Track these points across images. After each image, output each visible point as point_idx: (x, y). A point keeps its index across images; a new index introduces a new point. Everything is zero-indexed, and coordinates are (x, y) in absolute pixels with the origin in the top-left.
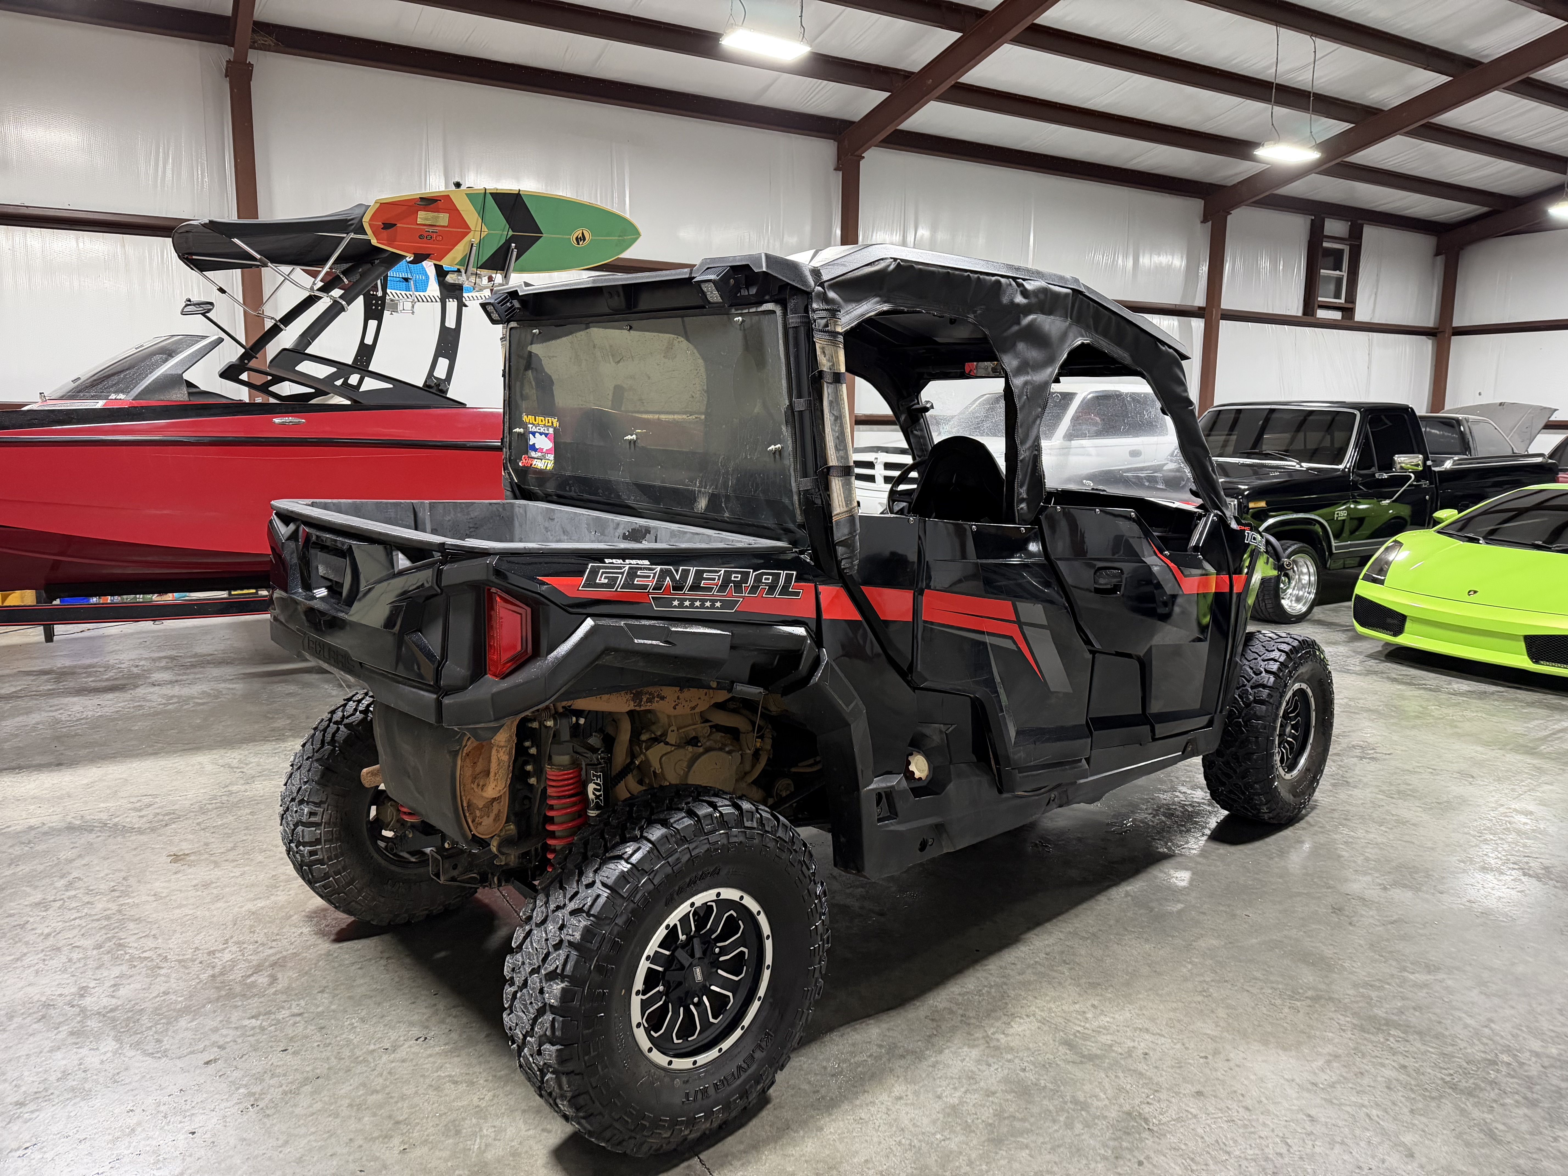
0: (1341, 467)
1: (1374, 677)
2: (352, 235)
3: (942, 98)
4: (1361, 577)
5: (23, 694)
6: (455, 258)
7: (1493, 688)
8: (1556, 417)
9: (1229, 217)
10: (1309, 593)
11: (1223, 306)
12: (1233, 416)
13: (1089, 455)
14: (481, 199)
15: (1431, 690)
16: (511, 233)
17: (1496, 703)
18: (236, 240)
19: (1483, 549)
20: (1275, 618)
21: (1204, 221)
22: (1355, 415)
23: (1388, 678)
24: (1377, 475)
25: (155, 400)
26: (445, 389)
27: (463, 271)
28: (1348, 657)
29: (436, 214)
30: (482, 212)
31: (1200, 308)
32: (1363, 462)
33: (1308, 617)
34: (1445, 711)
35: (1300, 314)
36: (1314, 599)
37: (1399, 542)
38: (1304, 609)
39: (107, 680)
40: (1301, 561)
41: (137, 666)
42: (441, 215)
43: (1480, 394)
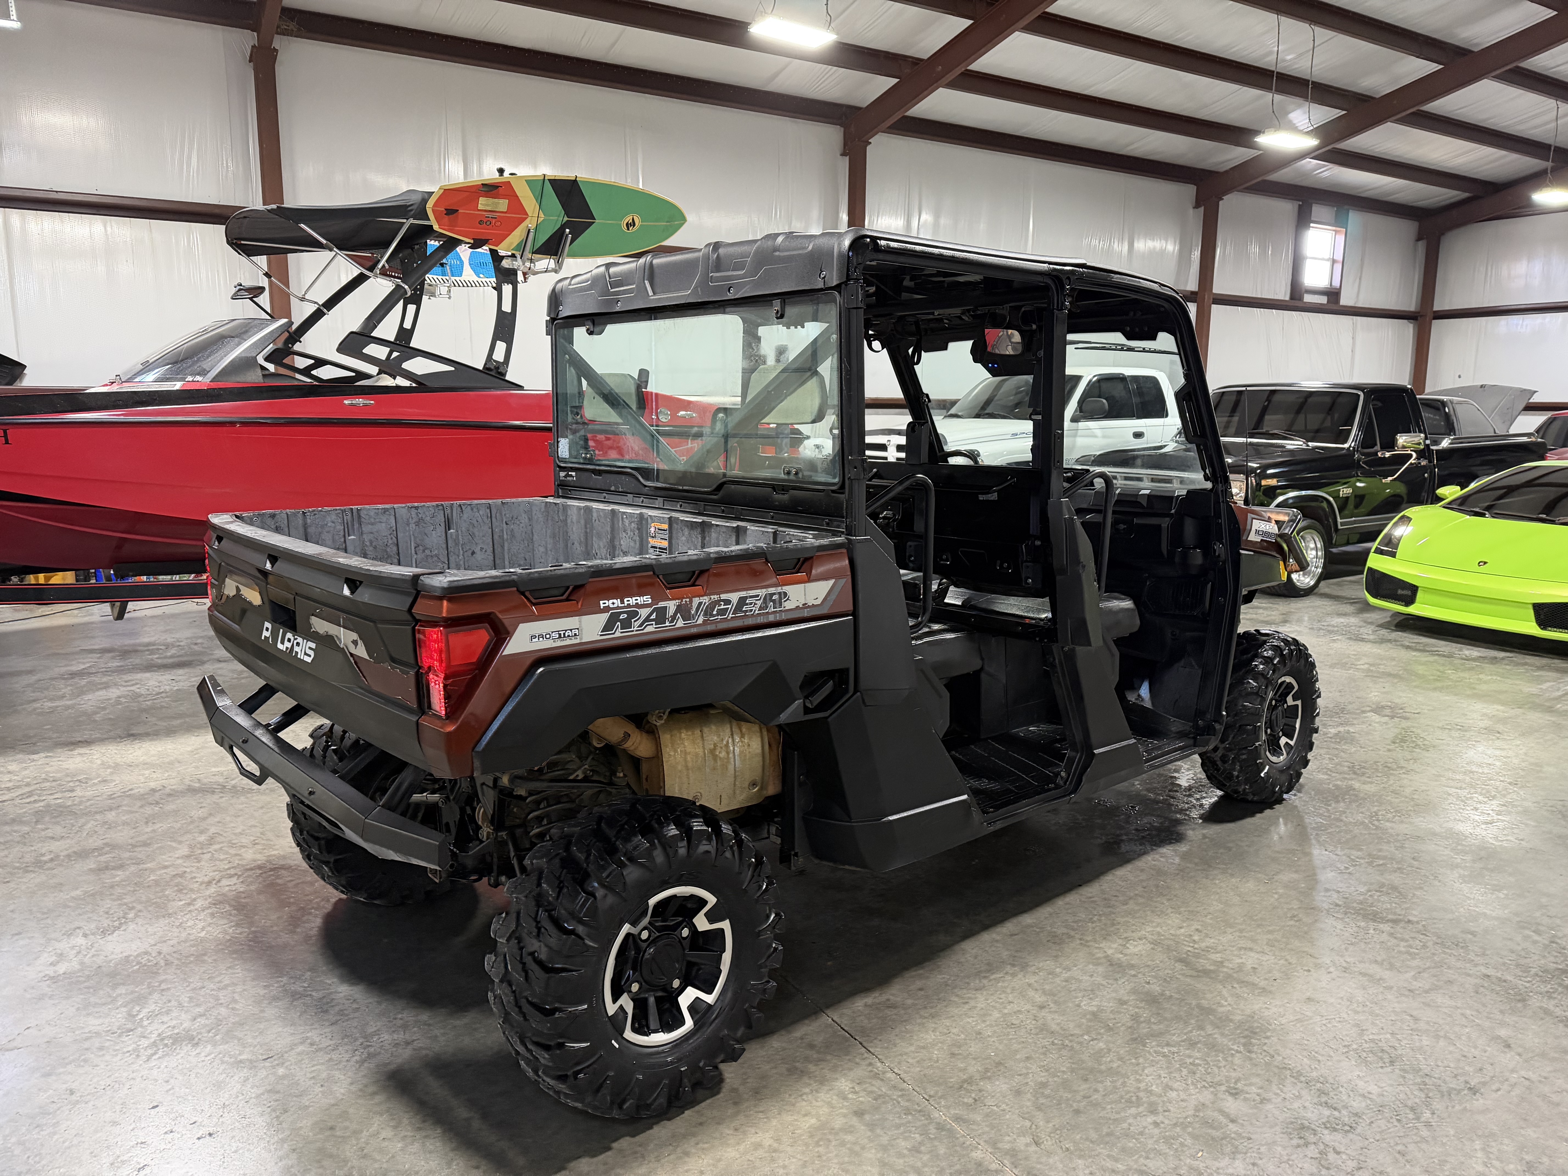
0: (1346, 446)
1: (1389, 645)
2: (412, 221)
3: (952, 85)
4: (1373, 550)
5: (93, 670)
6: (512, 243)
7: (1502, 654)
8: (1536, 399)
9: (1221, 203)
10: (1317, 568)
11: (1214, 291)
12: (1234, 398)
13: (1096, 436)
14: (538, 185)
15: (1444, 656)
16: (566, 219)
17: (1508, 667)
18: (302, 226)
19: (1488, 522)
20: (1286, 592)
21: (1197, 206)
22: (1359, 396)
23: (1402, 646)
24: (1379, 454)
25: (233, 382)
26: (504, 372)
27: (519, 257)
28: (1360, 627)
29: (496, 200)
30: (540, 199)
31: (1192, 293)
32: (1367, 442)
33: (1315, 591)
34: (1462, 675)
35: (1287, 298)
36: (1322, 573)
37: (1408, 518)
38: (1312, 583)
39: (171, 657)
40: (1308, 537)
41: (196, 644)
42: (501, 201)
43: (1460, 377)
